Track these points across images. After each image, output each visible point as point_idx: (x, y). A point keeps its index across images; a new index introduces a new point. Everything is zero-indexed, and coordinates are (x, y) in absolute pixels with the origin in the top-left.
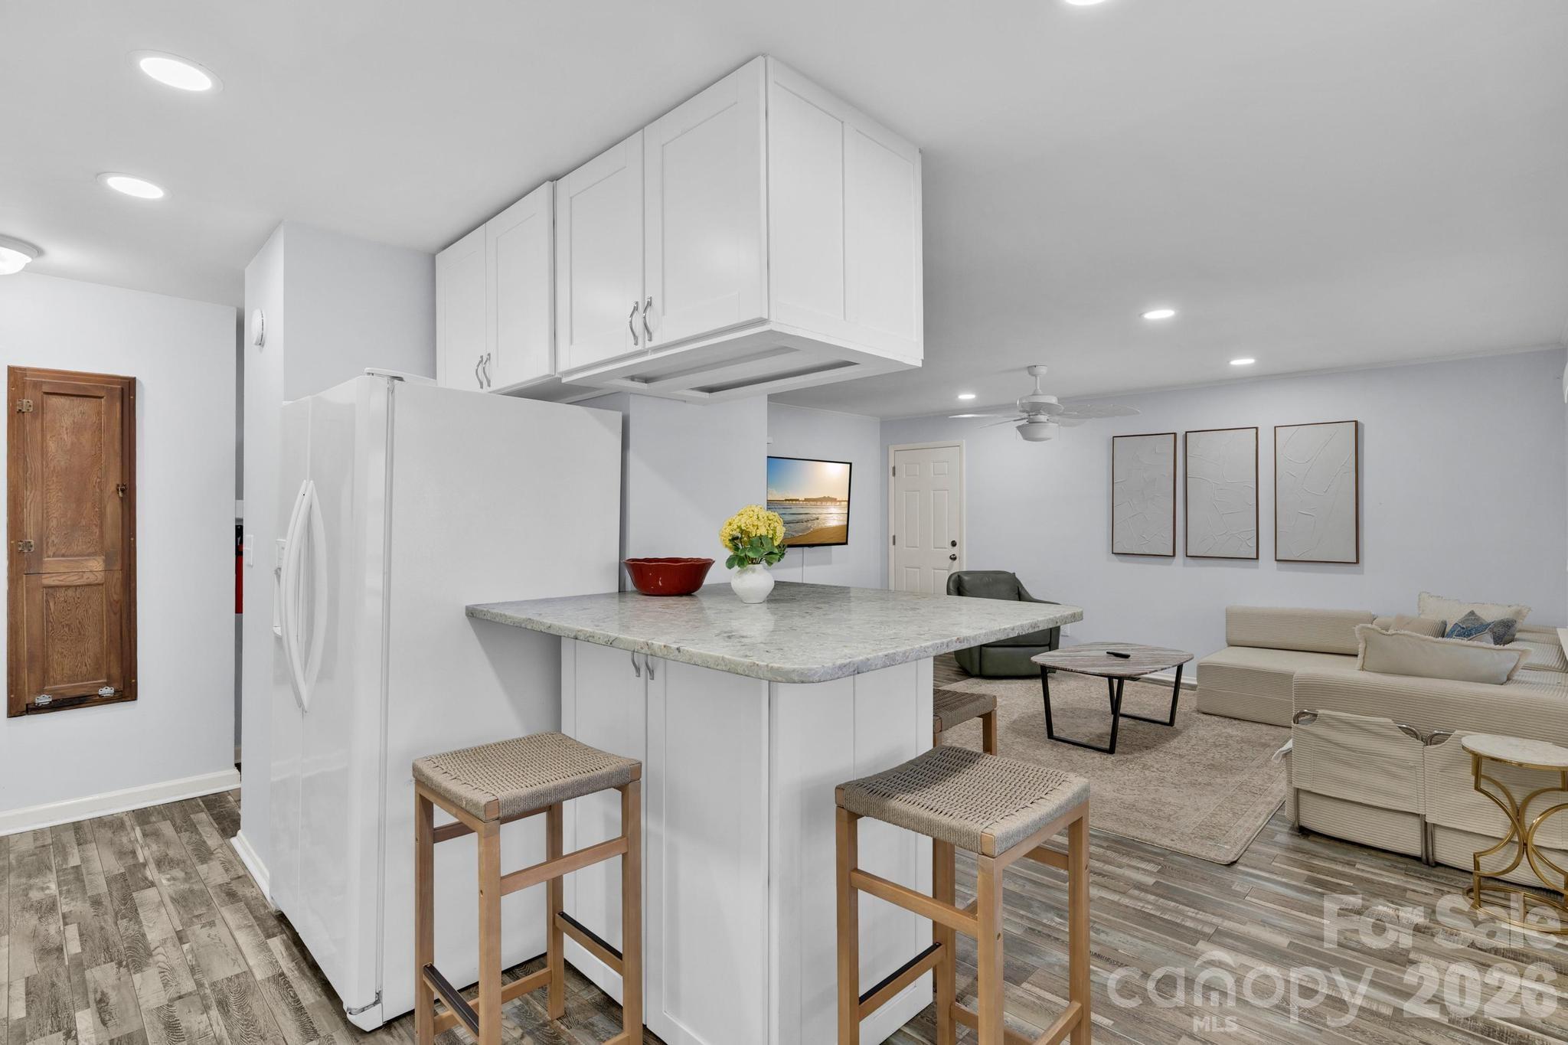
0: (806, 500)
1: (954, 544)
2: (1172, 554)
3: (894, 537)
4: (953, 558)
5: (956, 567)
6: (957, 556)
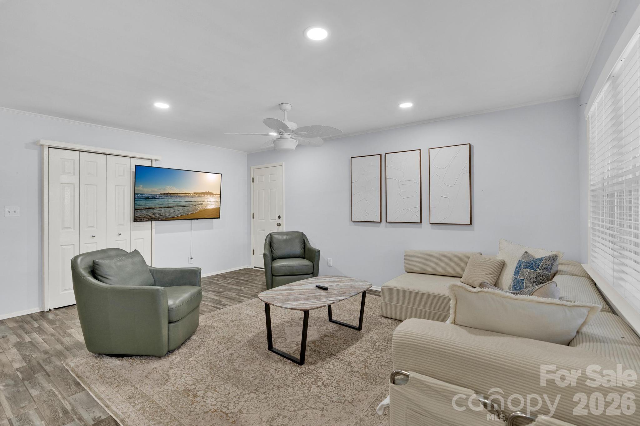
0: (195, 193)
1: (279, 217)
2: (379, 221)
3: (253, 214)
4: (279, 225)
5: (280, 229)
6: (281, 223)
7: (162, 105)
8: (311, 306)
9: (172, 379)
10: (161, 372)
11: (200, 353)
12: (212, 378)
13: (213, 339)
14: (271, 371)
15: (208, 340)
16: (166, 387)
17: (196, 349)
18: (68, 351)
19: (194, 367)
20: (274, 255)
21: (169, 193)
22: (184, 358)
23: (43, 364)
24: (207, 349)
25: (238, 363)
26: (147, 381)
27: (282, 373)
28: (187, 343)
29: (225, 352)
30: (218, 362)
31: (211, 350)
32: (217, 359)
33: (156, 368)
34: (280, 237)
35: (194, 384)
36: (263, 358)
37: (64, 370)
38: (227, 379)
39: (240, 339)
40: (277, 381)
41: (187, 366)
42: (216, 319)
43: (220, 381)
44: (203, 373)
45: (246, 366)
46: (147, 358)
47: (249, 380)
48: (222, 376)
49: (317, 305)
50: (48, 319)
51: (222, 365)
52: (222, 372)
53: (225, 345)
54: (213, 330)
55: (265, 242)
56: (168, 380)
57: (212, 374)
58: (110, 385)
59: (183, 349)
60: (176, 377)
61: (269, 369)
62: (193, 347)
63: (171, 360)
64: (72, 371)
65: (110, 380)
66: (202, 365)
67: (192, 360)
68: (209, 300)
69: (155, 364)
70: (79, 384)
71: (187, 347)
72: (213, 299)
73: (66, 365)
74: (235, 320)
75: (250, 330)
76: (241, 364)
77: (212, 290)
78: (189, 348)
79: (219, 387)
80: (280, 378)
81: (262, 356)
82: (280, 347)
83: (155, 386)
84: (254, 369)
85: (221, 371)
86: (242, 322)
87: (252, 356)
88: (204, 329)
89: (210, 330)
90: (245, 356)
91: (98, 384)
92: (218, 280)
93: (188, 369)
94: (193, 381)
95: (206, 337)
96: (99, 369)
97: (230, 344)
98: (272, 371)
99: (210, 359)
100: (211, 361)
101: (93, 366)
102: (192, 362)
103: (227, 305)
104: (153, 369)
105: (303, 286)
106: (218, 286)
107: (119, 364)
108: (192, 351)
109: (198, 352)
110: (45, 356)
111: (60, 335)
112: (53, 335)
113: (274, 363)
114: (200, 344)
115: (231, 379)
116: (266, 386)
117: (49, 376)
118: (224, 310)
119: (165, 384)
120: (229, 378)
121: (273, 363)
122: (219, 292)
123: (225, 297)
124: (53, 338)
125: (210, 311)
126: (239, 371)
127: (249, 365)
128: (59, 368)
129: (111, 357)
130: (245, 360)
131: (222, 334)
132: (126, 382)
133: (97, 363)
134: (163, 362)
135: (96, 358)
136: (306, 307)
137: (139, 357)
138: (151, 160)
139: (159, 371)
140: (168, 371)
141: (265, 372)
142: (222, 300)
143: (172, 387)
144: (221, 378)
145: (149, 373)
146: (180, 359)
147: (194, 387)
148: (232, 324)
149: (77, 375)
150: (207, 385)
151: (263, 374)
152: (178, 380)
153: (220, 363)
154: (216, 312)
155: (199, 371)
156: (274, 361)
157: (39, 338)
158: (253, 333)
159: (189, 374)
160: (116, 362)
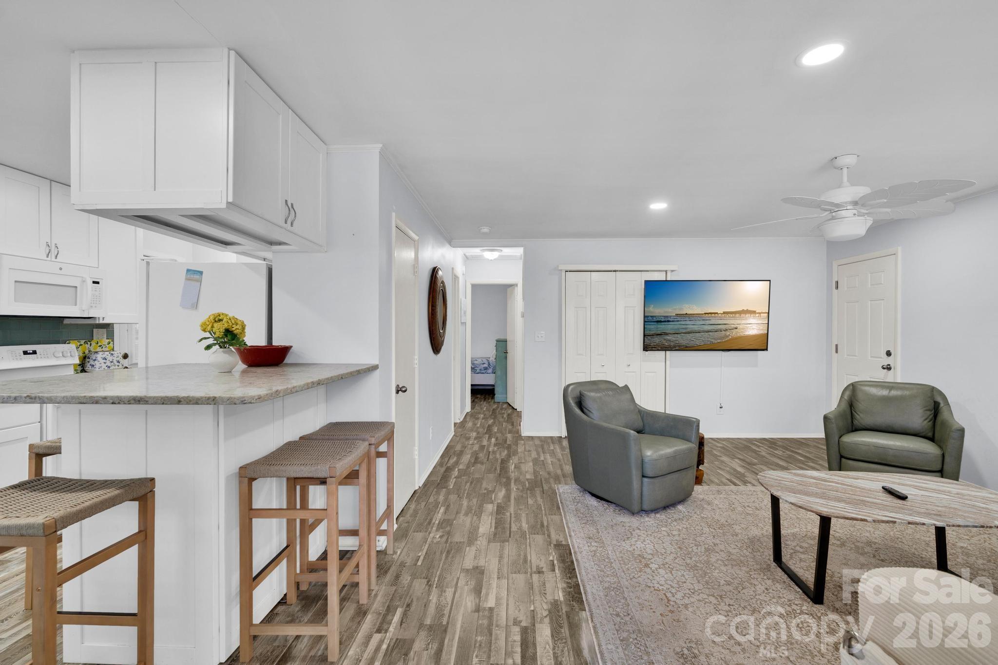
1: (889, 354)
3: (837, 346)
4: (888, 368)
5: (890, 377)
6: (892, 366)
7: (658, 206)
8: (833, 511)
9: (634, 539)
10: (628, 528)
11: (678, 527)
12: (675, 558)
13: (703, 518)
14: (757, 587)
15: (696, 516)
16: (623, 544)
17: (676, 520)
18: (564, 477)
19: (662, 538)
20: (855, 422)
21: (686, 314)
22: (657, 524)
23: (544, 482)
24: (688, 526)
25: (718, 557)
26: (611, 531)
27: (774, 598)
28: (669, 511)
29: (708, 538)
30: (692, 545)
31: (693, 529)
32: (694, 542)
33: (624, 522)
34: (874, 391)
35: (652, 554)
36: (758, 567)
37: (554, 493)
38: (691, 568)
39: (740, 531)
40: (758, 602)
41: (656, 534)
42: (721, 496)
43: (682, 565)
44: (668, 549)
45: (726, 565)
46: (621, 510)
47: (720, 582)
48: (688, 561)
49: (849, 514)
50: (562, 445)
51: (696, 551)
52: (691, 558)
53: (714, 530)
54: (709, 508)
55: (842, 397)
56: (629, 538)
57: (677, 554)
58: (580, 520)
59: (661, 515)
60: (638, 539)
61: (756, 583)
62: (673, 517)
63: (642, 521)
64: (559, 496)
65: (582, 515)
66: (672, 540)
67: (664, 531)
68: (728, 469)
69: (626, 519)
70: (559, 508)
71: (667, 515)
72: (735, 470)
73: (558, 489)
74: (748, 506)
75: (762, 526)
76: (721, 560)
77: (742, 457)
78: (668, 517)
79: (677, 570)
80: (766, 602)
81: (757, 564)
82: (796, 566)
83: (615, 539)
84: (734, 573)
85: (690, 556)
86: (758, 512)
87: (742, 558)
88: (699, 503)
89: (705, 506)
90: (732, 554)
91: (572, 515)
92: (759, 447)
93: (655, 537)
94: (653, 551)
95: (695, 513)
96: (578, 503)
97: (721, 531)
98: (760, 588)
99: (685, 538)
100: (684, 541)
101: (575, 498)
102: (663, 532)
103: (750, 483)
104: (621, 522)
105: (859, 481)
106: (754, 454)
107: (595, 505)
108: (669, 520)
109: (676, 524)
110: (548, 477)
111: (564, 461)
112: (559, 460)
113: (771, 581)
114: (683, 517)
115: (697, 570)
116: (737, 599)
117: (544, 493)
118: (742, 488)
119: (624, 541)
120: (694, 568)
121: (769, 579)
122: (749, 464)
123: (754, 472)
124: (558, 463)
125: (721, 484)
126: (713, 566)
127: (730, 566)
128: (552, 490)
129: (592, 496)
130: (730, 558)
131: (717, 517)
132: (594, 523)
133: (579, 496)
134: (634, 519)
135: (580, 492)
136: (825, 511)
137: (614, 505)
138: (666, 271)
139: (625, 526)
140: (634, 531)
141: (748, 584)
142: (747, 474)
143: (630, 546)
144: (686, 563)
145: (616, 524)
146: (652, 524)
147: (650, 557)
148: (740, 509)
149: (561, 501)
150: (665, 561)
151: (743, 584)
152: (638, 543)
153: (695, 548)
154: (727, 487)
155: (664, 545)
156: (772, 577)
157: (549, 459)
158: (764, 532)
159: (652, 543)
160: (593, 502)
